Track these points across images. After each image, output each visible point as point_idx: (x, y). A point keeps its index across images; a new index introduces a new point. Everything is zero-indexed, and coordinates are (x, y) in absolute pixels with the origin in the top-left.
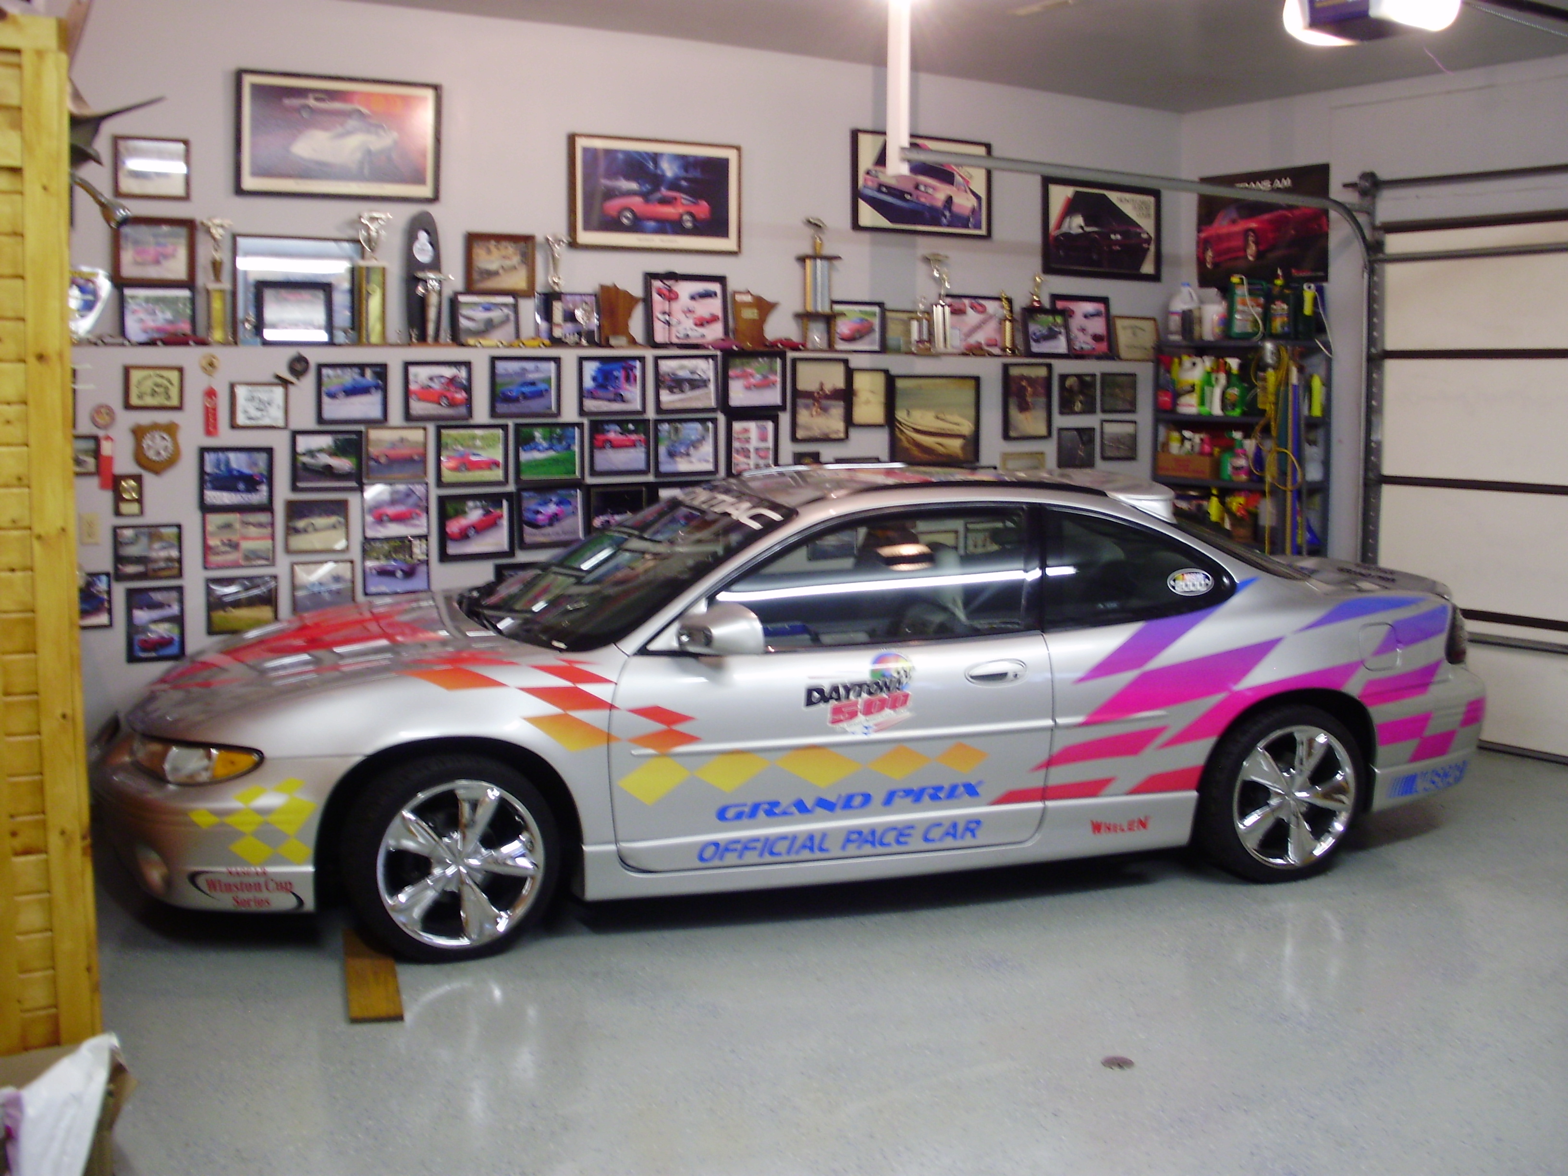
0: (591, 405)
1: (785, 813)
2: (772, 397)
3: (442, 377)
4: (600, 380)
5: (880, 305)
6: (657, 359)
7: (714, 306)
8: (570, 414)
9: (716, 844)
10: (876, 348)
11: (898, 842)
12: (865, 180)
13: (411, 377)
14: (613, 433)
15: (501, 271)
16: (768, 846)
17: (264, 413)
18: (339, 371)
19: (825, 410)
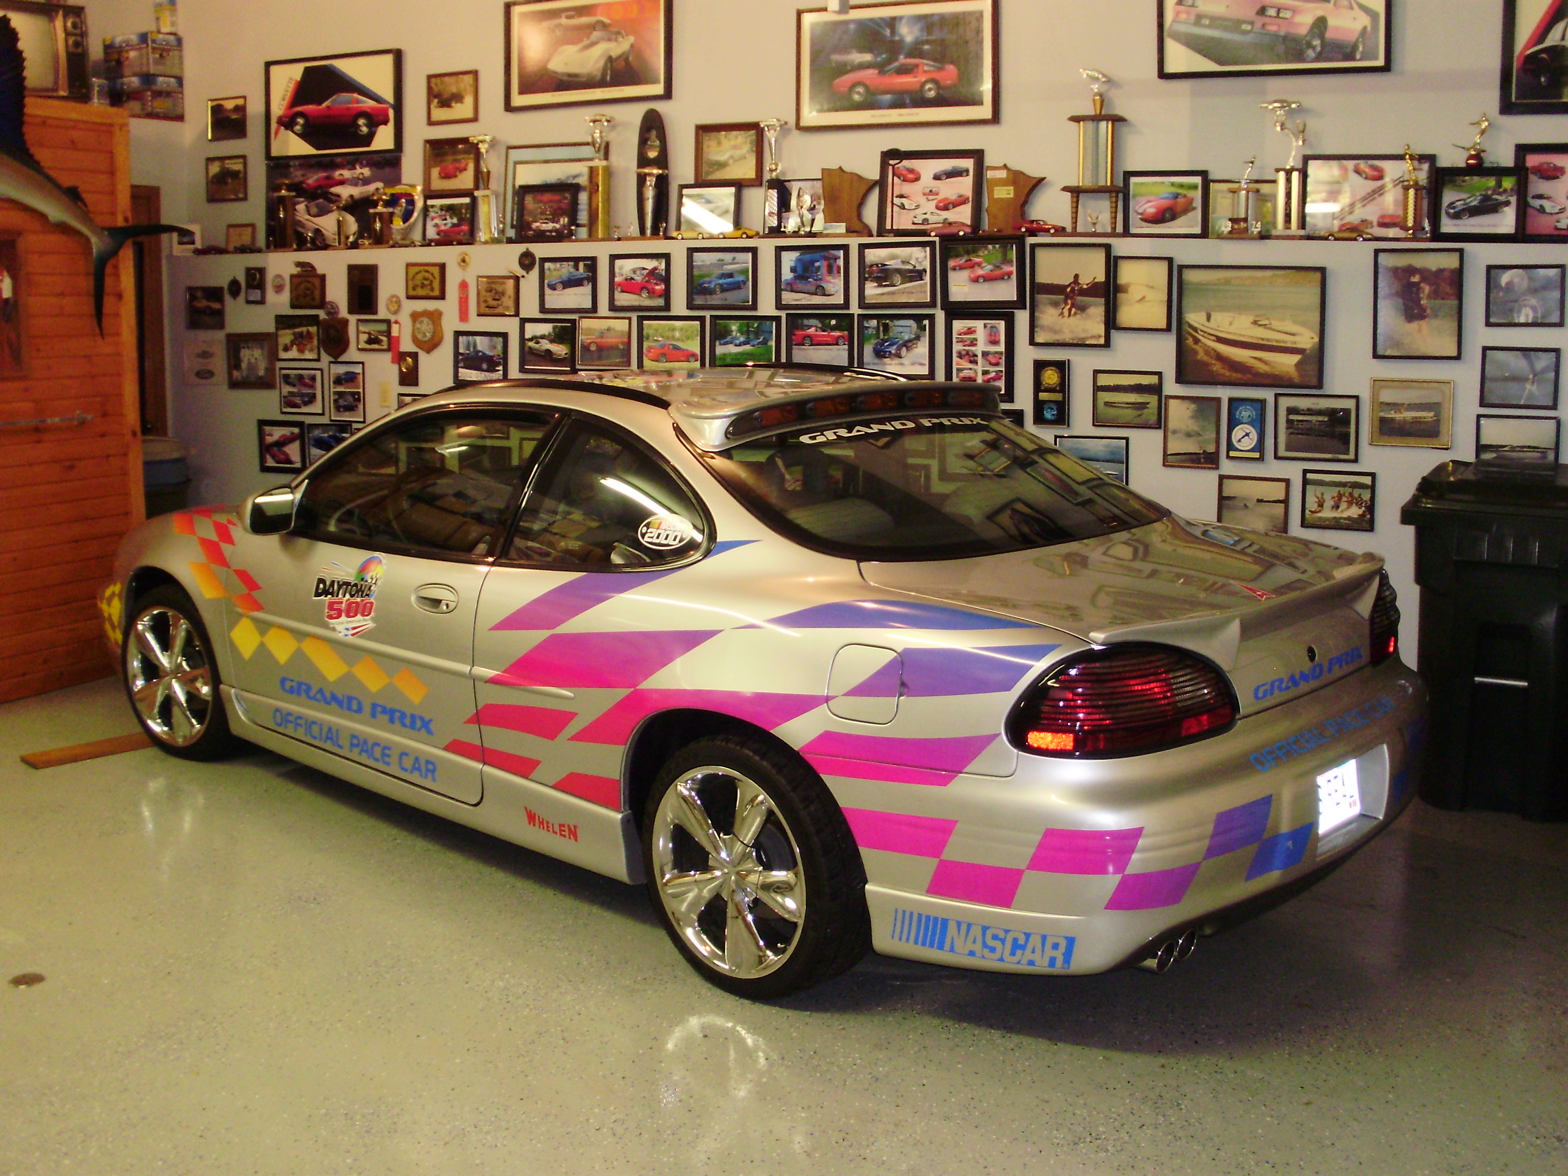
0: (788, 298)
1: (314, 698)
2: (1007, 291)
3: (644, 269)
4: (799, 270)
5: (1203, 174)
6: (863, 247)
7: (965, 186)
8: (767, 307)
9: (280, 712)
10: (1198, 230)
11: (382, 758)
12: (1177, 14)
13: (617, 270)
14: (813, 328)
15: (731, 162)
16: (308, 726)
17: (499, 302)
18: (558, 265)
19: (1082, 309)
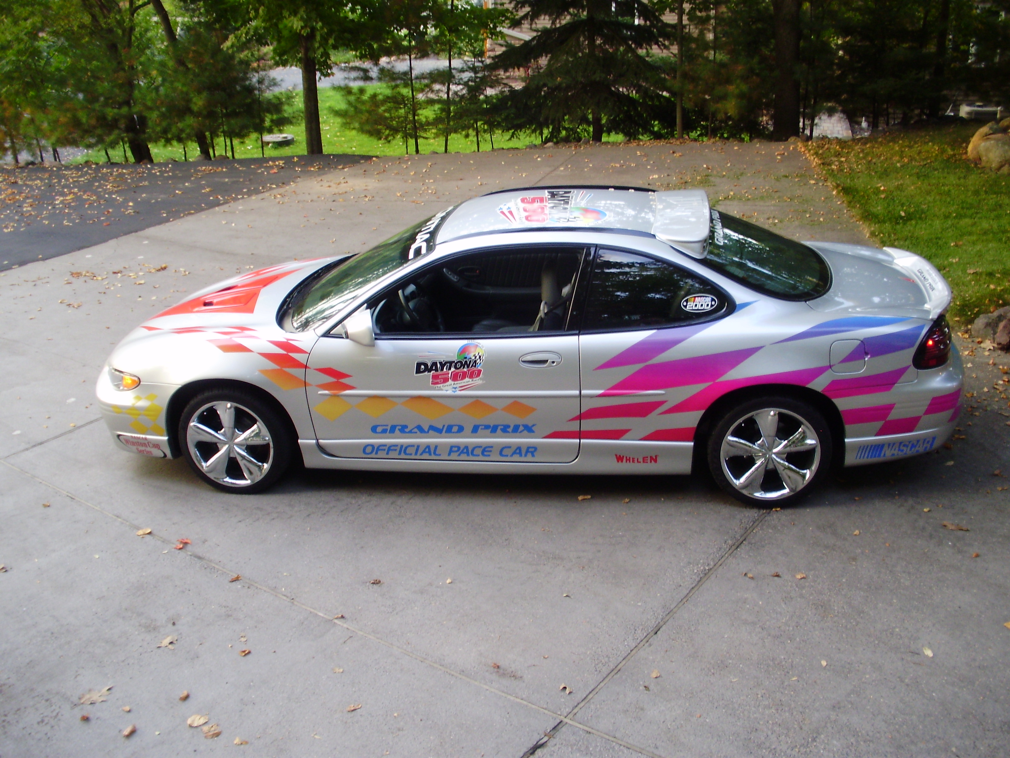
1: (410, 432)
9: (372, 446)
11: (483, 454)
16: (403, 449)
